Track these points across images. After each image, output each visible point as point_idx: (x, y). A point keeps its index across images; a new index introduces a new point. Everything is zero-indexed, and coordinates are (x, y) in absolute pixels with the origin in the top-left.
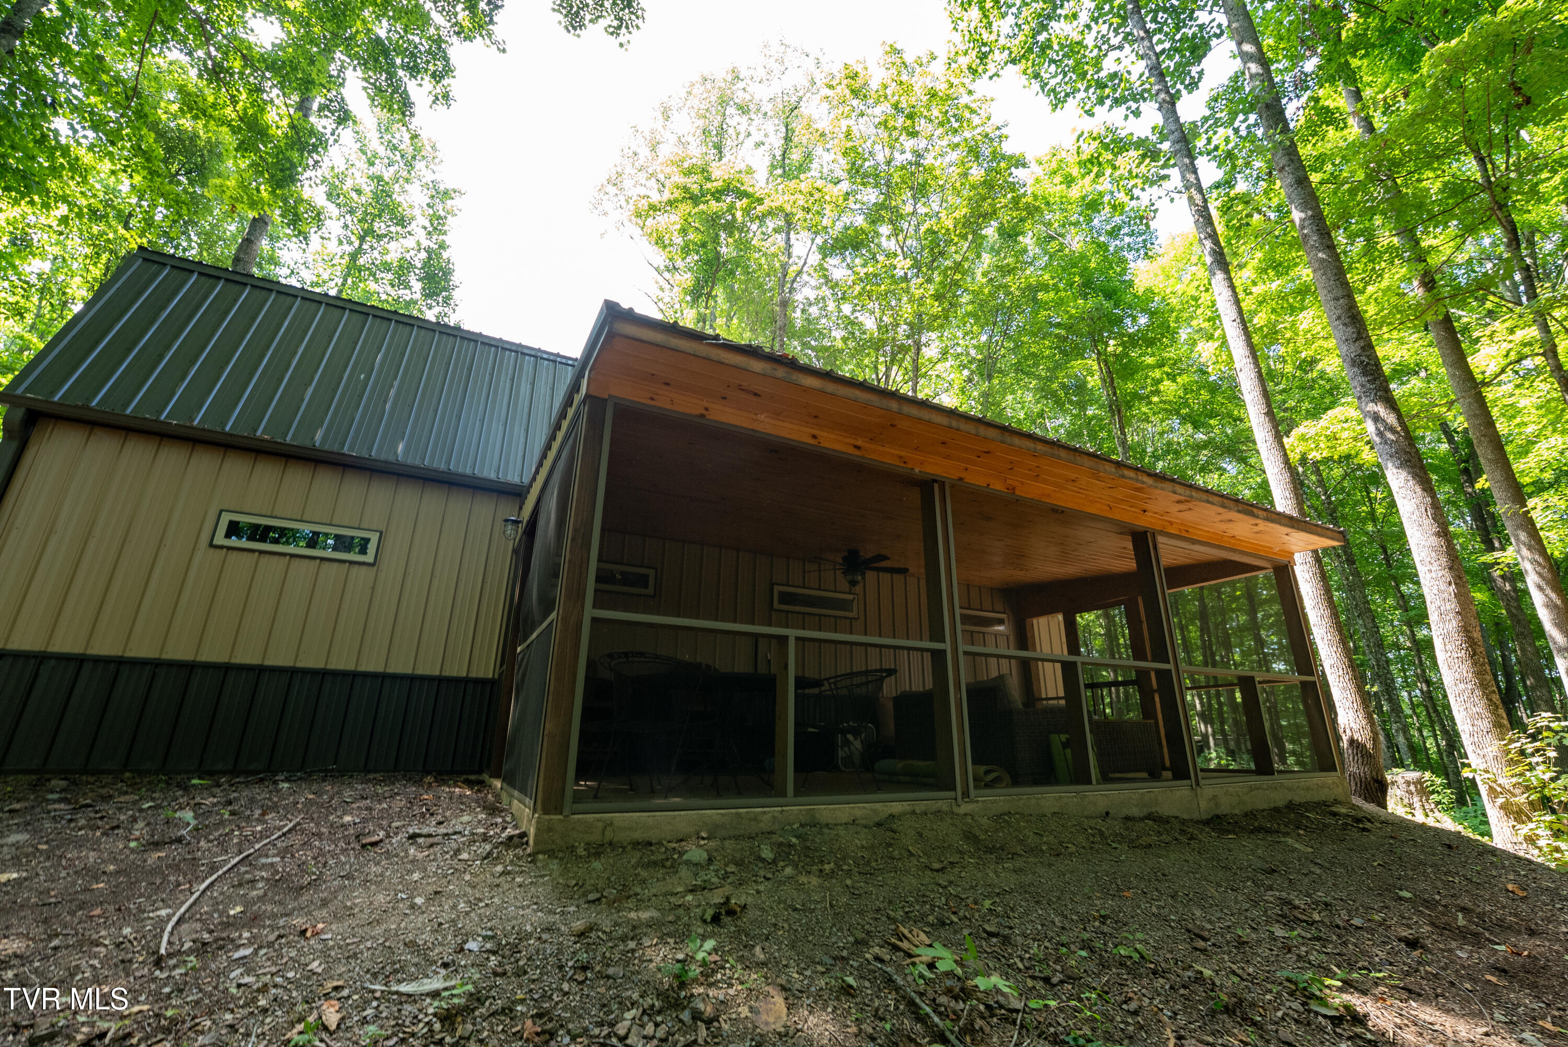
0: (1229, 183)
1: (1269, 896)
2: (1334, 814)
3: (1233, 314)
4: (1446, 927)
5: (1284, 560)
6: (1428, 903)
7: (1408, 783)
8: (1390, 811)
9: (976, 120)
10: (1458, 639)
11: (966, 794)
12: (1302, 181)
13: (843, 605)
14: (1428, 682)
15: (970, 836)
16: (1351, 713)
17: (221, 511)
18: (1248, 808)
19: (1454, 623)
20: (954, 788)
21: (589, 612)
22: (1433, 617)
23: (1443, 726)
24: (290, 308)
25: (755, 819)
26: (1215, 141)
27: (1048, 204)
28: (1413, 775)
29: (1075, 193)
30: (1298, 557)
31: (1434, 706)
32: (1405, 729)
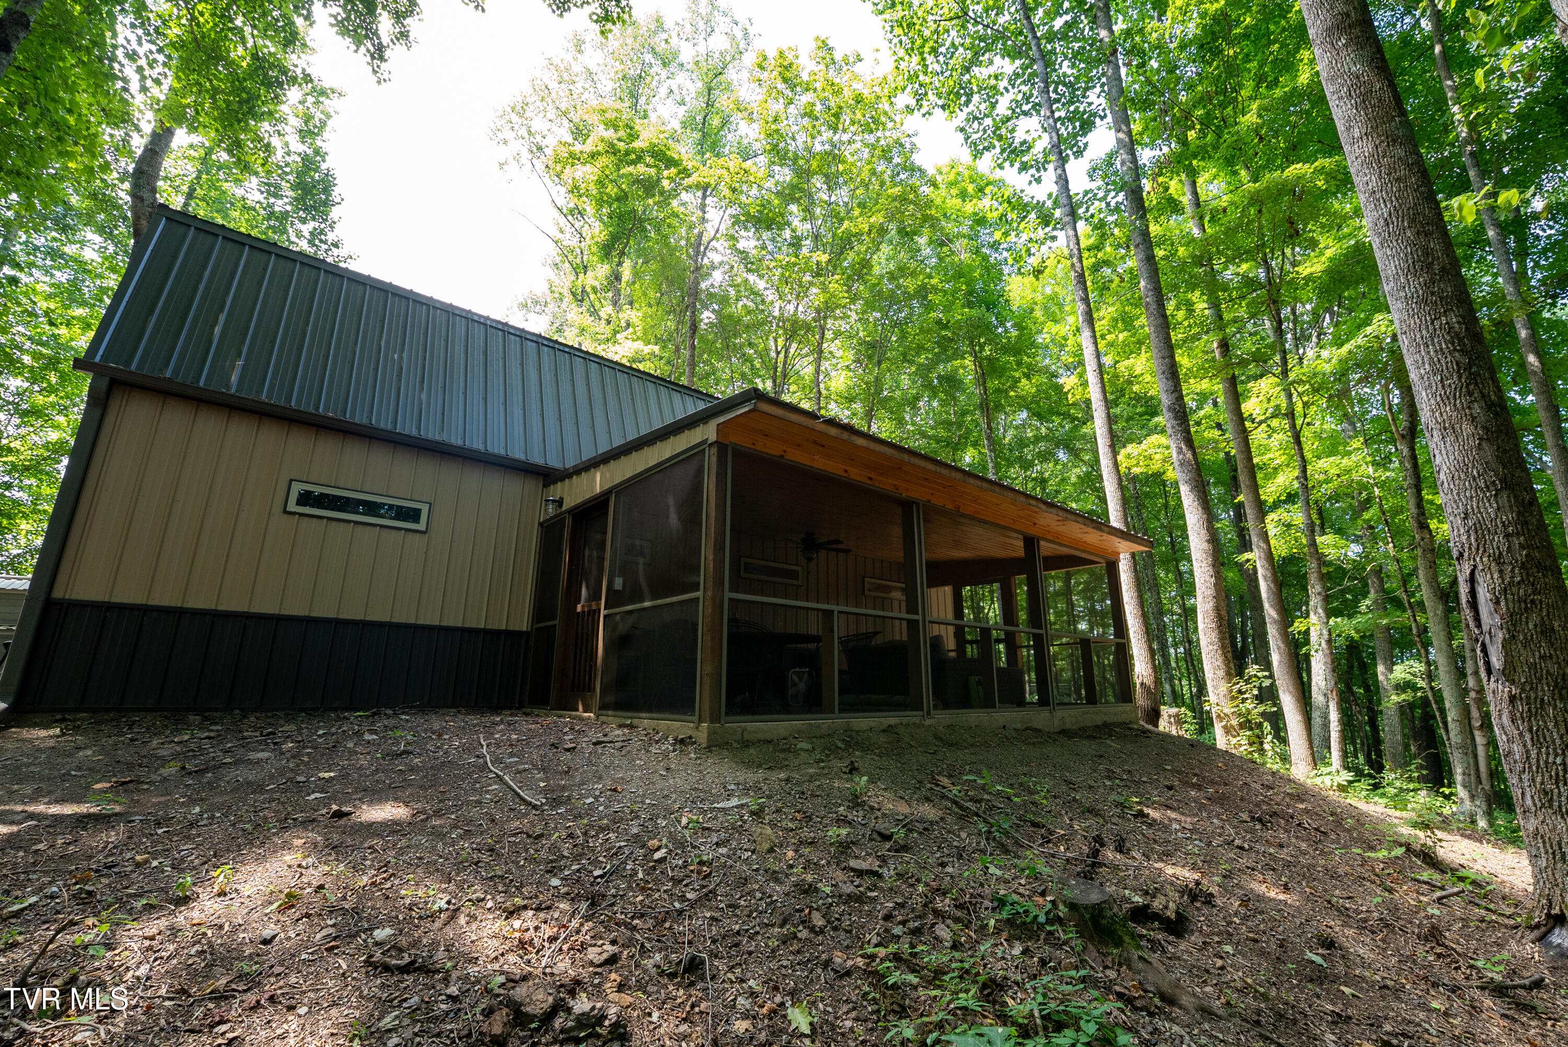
0: (1098, 247)
1: (1101, 767)
2: (1130, 729)
3: (1095, 367)
4: (1187, 782)
5: (1113, 558)
6: (1179, 772)
7: (1170, 716)
8: (1161, 728)
9: (890, 125)
10: (1212, 614)
11: (929, 713)
12: (1150, 259)
13: (794, 575)
14: (1190, 642)
15: (936, 737)
16: (1143, 665)
17: (291, 481)
18: (1082, 725)
19: (1211, 604)
20: (922, 710)
21: (728, 595)
22: (1199, 593)
23: (1196, 676)
24: (293, 273)
25: (819, 727)
26: (1092, 211)
27: (945, 215)
28: (1174, 710)
29: (969, 208)
30: (1122, 556)
31: (1192, 660)
32: (1171, 679)
